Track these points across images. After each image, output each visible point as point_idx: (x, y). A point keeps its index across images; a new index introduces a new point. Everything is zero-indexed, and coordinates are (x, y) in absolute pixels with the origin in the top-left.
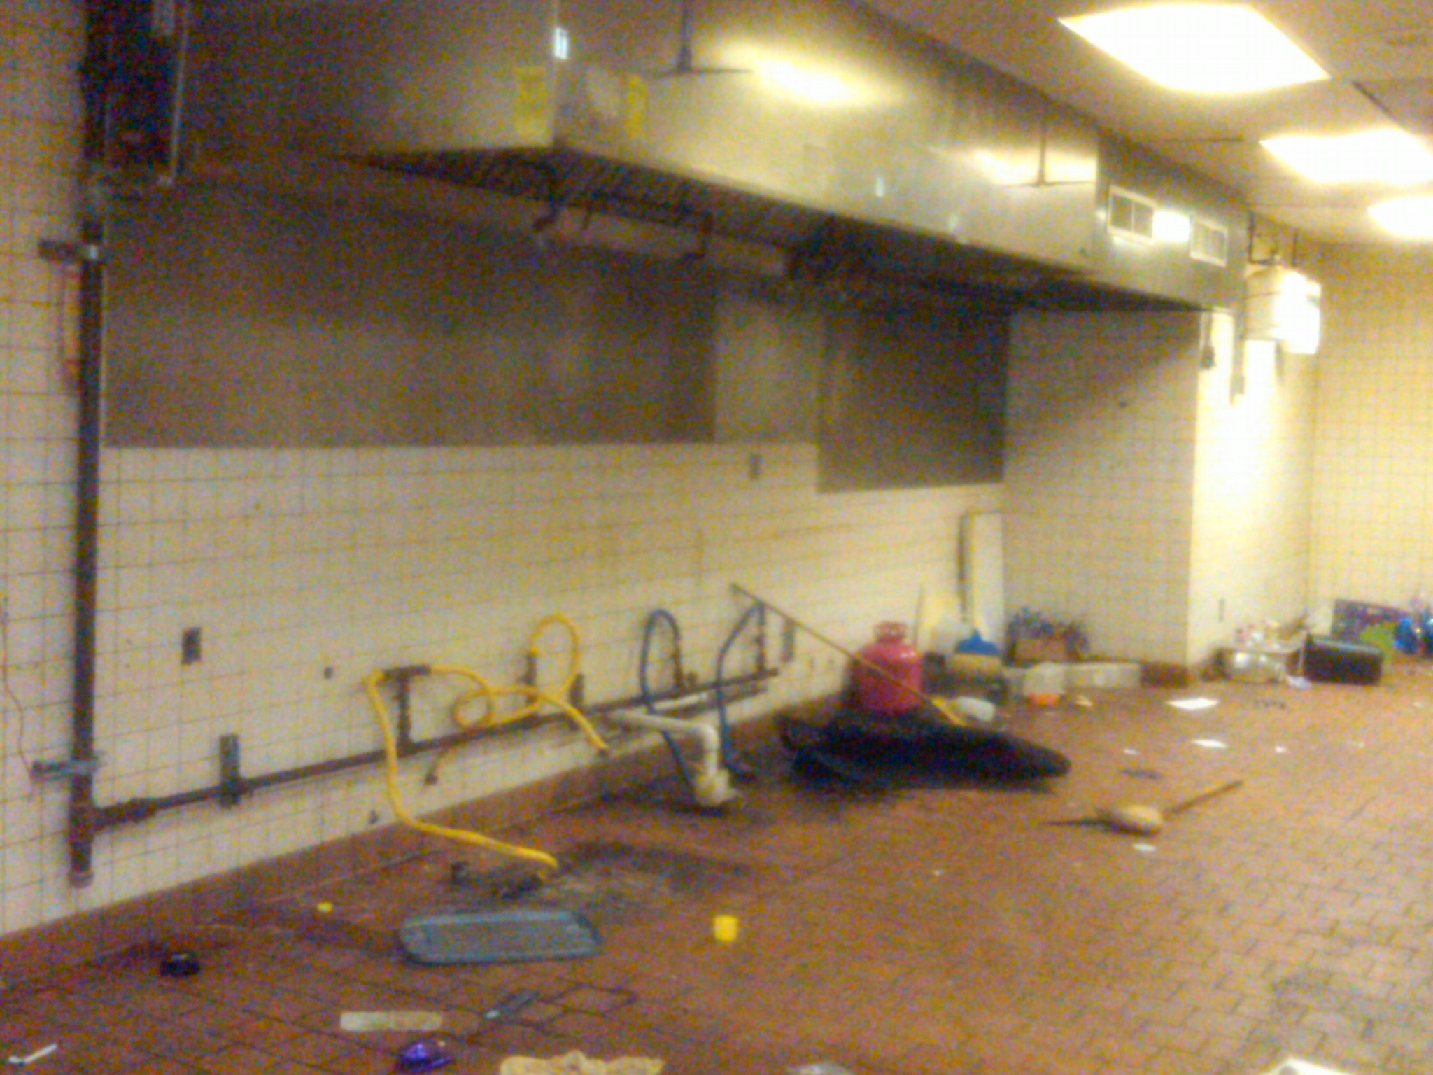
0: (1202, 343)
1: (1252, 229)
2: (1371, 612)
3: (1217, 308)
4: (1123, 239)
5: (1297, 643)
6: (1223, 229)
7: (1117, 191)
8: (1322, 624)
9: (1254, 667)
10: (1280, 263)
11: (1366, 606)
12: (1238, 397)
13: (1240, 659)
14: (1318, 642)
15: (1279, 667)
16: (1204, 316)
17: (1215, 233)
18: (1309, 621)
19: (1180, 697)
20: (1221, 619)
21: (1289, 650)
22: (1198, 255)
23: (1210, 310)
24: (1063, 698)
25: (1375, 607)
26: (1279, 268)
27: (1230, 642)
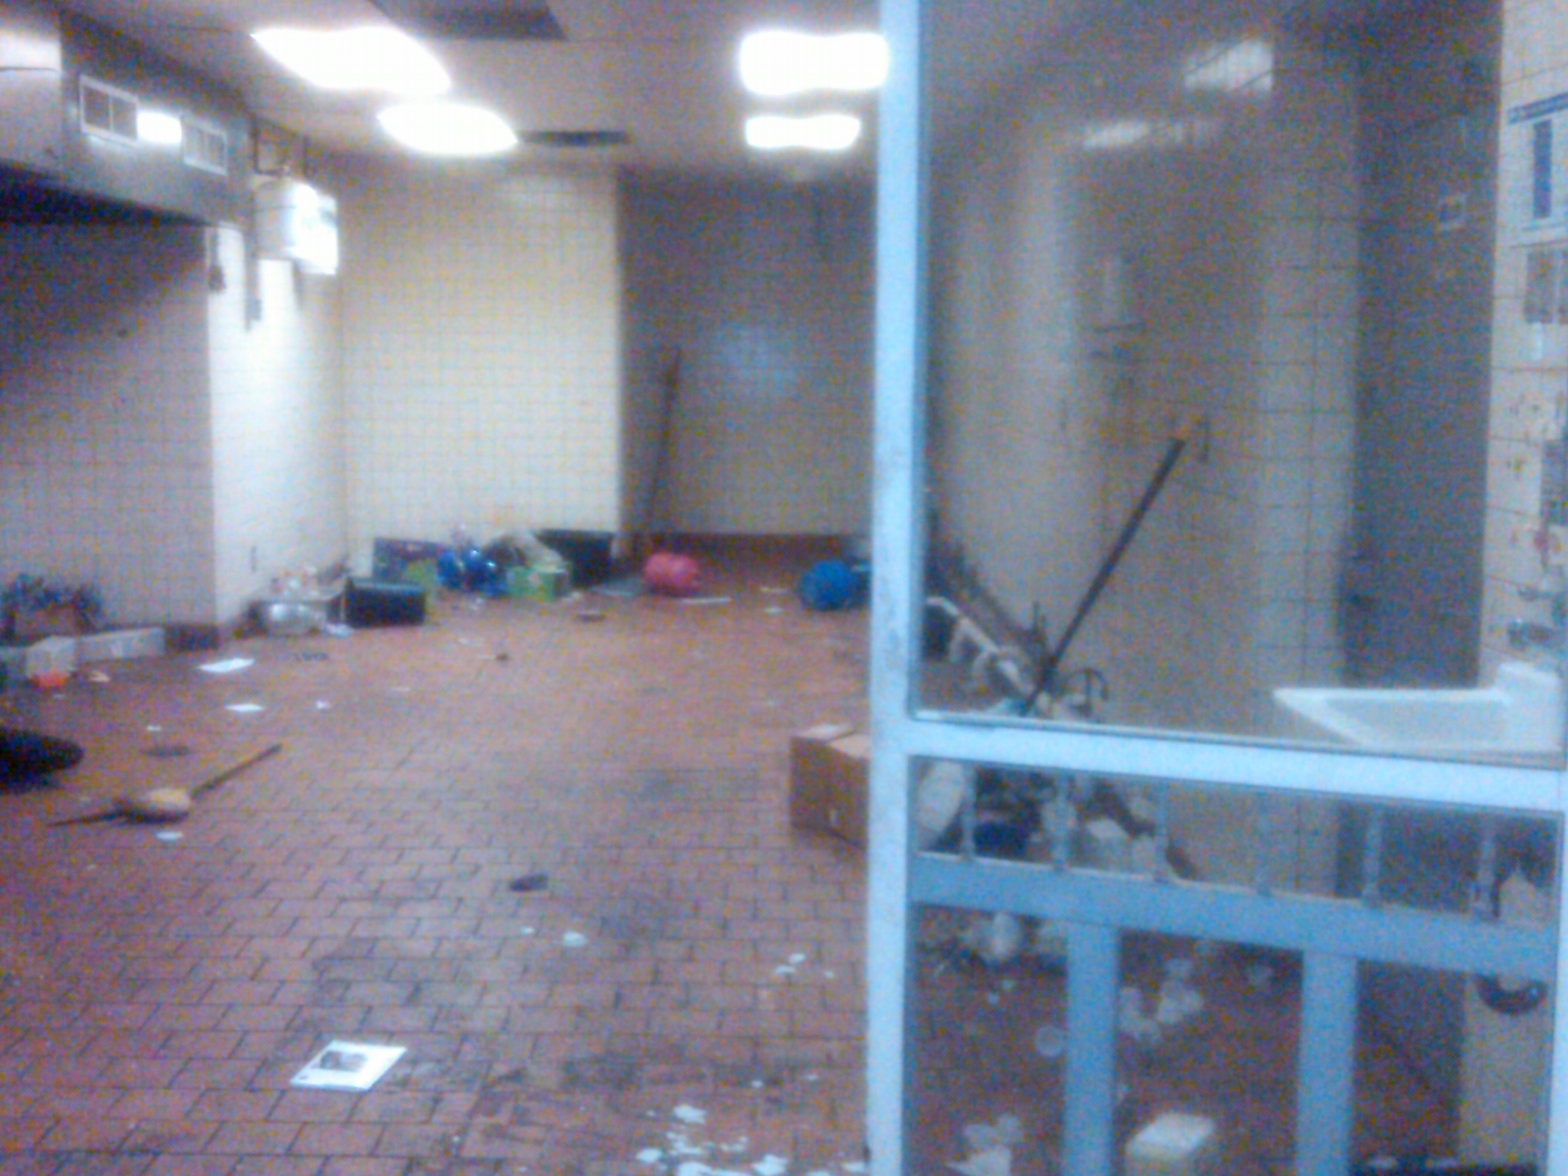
0: (208, 262)
1: (255, 135)
2: (411, 548)
3: (222, 223)
4: (99, 139)
5: (338, 588)
6: (223, 134)
7: (88, 81)
8: (363, 566)
9: (293, 619)
10: (289, 174)
11: (405, 543)
12: (255, 323)
13: (277, 611)
14: (358, 585)
15: (319, 616)
16: (208, 232)
17: (212, 138)
18: (350, 564)
19: (213, 661)
20: (254, 568)
21: (328, 597)
22: (192, 161)
23: (214, 225)
24: (74, 675)
25: (416, 543)
26: (288, 180)
27: (266, 595)
